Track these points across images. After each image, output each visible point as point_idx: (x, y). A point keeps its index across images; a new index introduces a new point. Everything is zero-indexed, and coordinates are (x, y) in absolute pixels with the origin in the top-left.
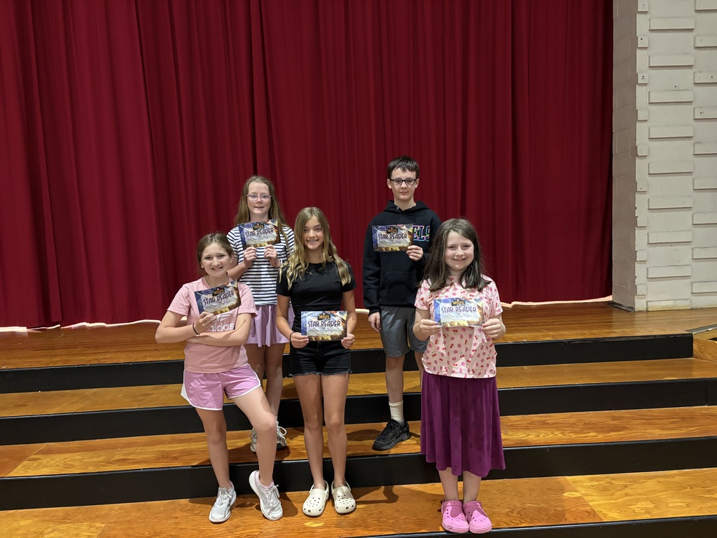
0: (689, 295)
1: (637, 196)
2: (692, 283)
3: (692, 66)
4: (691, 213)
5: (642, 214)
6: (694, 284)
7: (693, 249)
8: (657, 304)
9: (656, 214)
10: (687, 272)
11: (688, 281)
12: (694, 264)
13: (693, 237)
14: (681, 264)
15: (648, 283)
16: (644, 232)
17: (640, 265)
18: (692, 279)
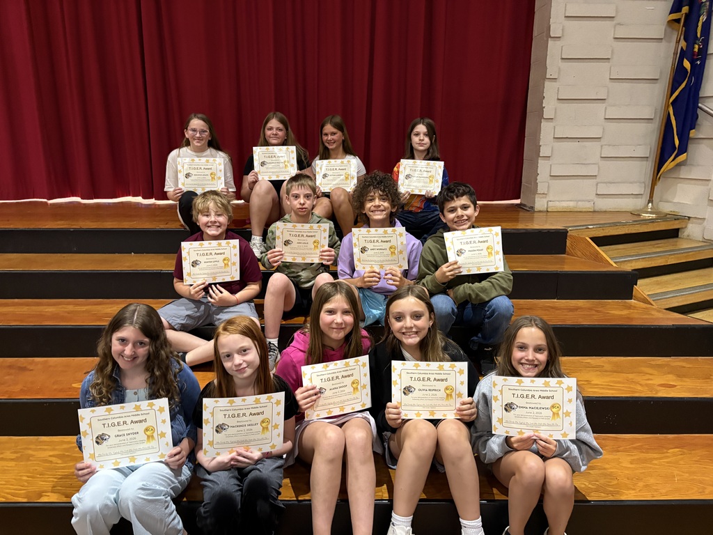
0: (593, 197)
1: (547, 84)
2: (597, 185)
4: (603, 105)
5: (549, 106)
6: (599, 184)
7: (602, 146)
8: (557, 204)
9: (565, 106)
10: (593, 171)
11: (593, 181)
12: (602, 163)
13: (603, 133)
14: (588, 162)
15: (550, 182)
16: (551, 124)
17: (543, 162)
18: (598, 180)
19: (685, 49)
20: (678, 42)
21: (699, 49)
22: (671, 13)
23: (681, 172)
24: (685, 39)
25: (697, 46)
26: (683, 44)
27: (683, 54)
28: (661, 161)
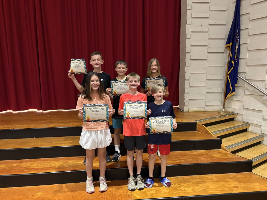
0: (204, 106)
1: (186, 68)
2: (205, 102)
3: (208, 17)
4: (206, 75)
5: (187, 75)
6: (206, 102)
7: (206, 89)
8: (192, 109)
9: (193, 75)
10: (204, 97)
12: (206, 94)
13: (206, 84)
14: (201, 94)
15: (189, 101)
16: (188, 82)
17: (186, 94)
18: (206, 100)
19: (232, 56)
20: (229, 54)
21: (237, 57)
22: (226, 44)
23: (233, 98)
24: (232, 53)
25: (236, 56)
26: (231, 55)
27: (231, 59)
28: (226, 94)
